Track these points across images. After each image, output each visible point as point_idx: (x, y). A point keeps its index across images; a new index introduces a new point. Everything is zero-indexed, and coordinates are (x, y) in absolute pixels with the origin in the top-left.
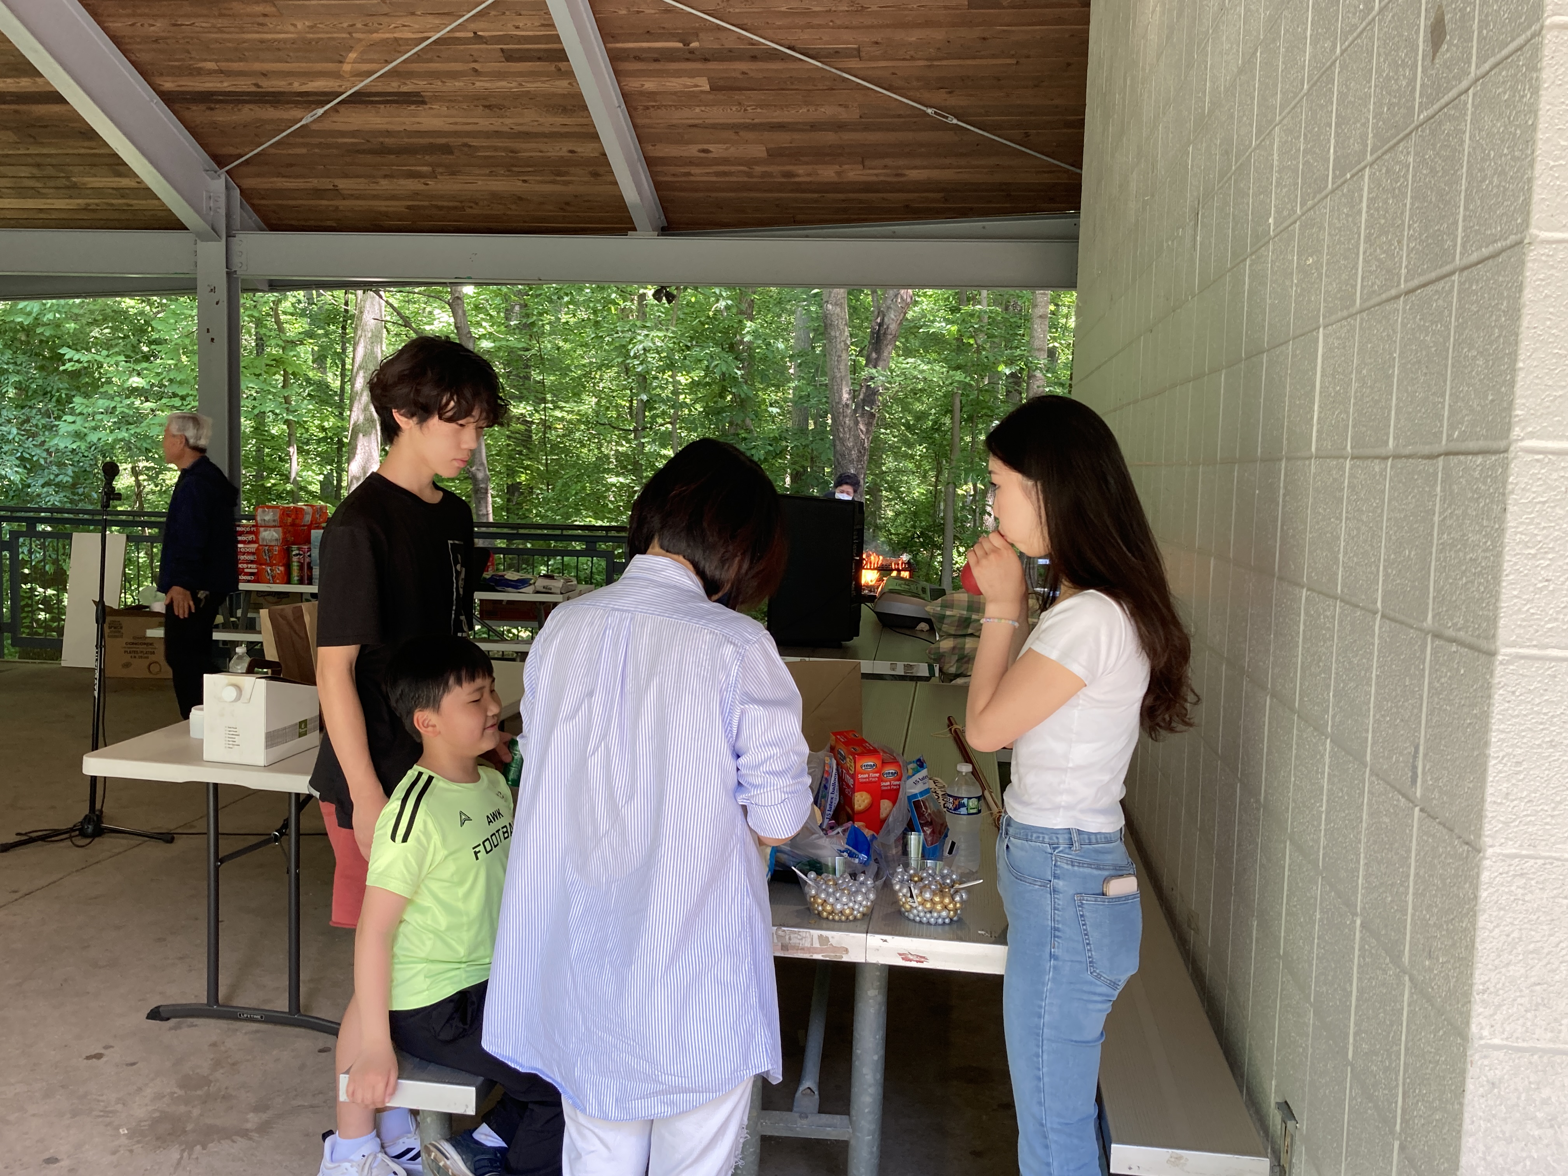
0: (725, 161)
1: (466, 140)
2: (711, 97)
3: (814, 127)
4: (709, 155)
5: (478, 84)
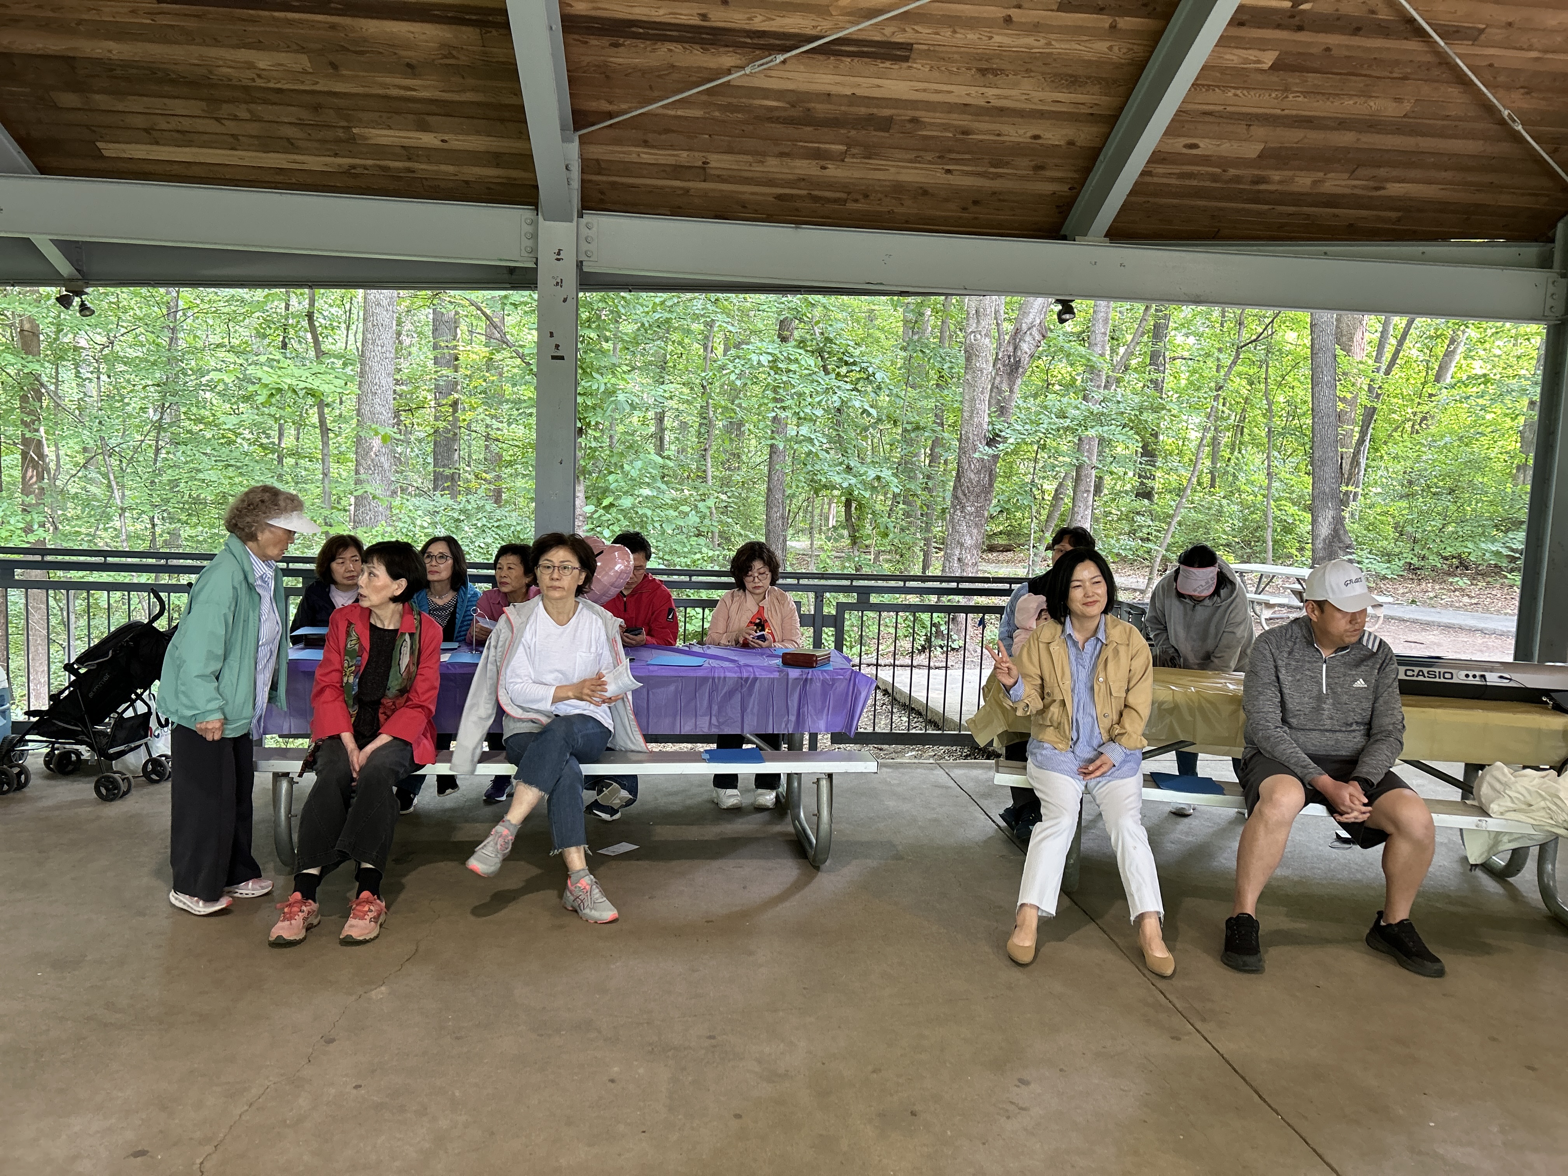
0: (1206, 160)
1: (918, 114)
2: (1260, 77)
3: (1342, 124)
4: (1194, 152)
5: (997, 39)
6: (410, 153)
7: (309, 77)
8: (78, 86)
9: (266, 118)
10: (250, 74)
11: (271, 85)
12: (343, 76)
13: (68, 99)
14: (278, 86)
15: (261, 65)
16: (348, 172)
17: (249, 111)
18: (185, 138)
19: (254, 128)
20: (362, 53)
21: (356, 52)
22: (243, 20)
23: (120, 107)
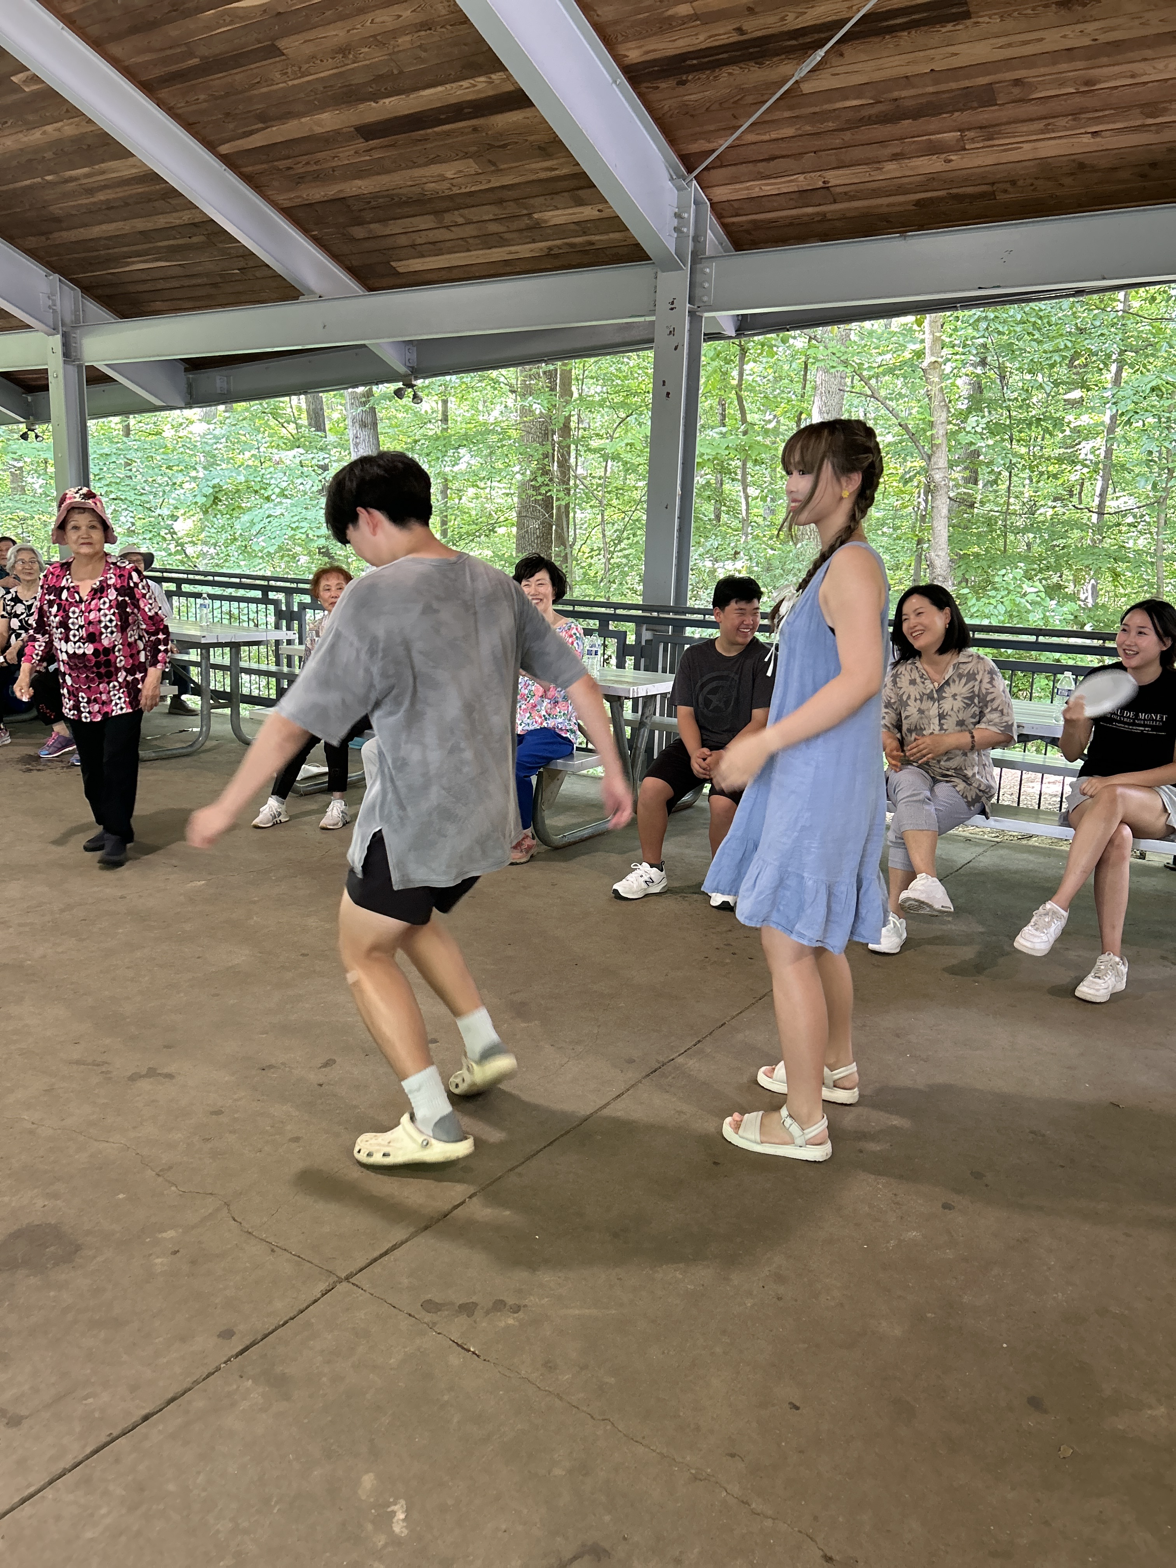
1: (1017, 74)
6: (583, 227)
7: (482, 177)
8: (359, 222)
9: (475, 219)
10: (446, 185)
11: (463, 190)
12: (501, 170)
13: (358, 232)
14: (468, 190)
15: (449, 175)
16: (550, 254)
17: (462, 216)
18: (436, 248)
19: (470, 231)
20: (504, 146)
21: (499, 147)
22: (420, 140)
23: (388, 232)
